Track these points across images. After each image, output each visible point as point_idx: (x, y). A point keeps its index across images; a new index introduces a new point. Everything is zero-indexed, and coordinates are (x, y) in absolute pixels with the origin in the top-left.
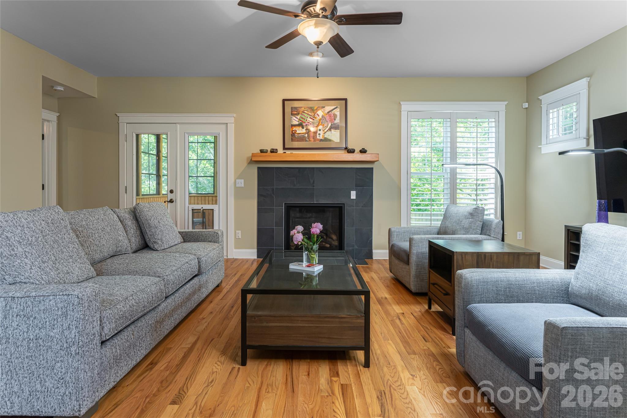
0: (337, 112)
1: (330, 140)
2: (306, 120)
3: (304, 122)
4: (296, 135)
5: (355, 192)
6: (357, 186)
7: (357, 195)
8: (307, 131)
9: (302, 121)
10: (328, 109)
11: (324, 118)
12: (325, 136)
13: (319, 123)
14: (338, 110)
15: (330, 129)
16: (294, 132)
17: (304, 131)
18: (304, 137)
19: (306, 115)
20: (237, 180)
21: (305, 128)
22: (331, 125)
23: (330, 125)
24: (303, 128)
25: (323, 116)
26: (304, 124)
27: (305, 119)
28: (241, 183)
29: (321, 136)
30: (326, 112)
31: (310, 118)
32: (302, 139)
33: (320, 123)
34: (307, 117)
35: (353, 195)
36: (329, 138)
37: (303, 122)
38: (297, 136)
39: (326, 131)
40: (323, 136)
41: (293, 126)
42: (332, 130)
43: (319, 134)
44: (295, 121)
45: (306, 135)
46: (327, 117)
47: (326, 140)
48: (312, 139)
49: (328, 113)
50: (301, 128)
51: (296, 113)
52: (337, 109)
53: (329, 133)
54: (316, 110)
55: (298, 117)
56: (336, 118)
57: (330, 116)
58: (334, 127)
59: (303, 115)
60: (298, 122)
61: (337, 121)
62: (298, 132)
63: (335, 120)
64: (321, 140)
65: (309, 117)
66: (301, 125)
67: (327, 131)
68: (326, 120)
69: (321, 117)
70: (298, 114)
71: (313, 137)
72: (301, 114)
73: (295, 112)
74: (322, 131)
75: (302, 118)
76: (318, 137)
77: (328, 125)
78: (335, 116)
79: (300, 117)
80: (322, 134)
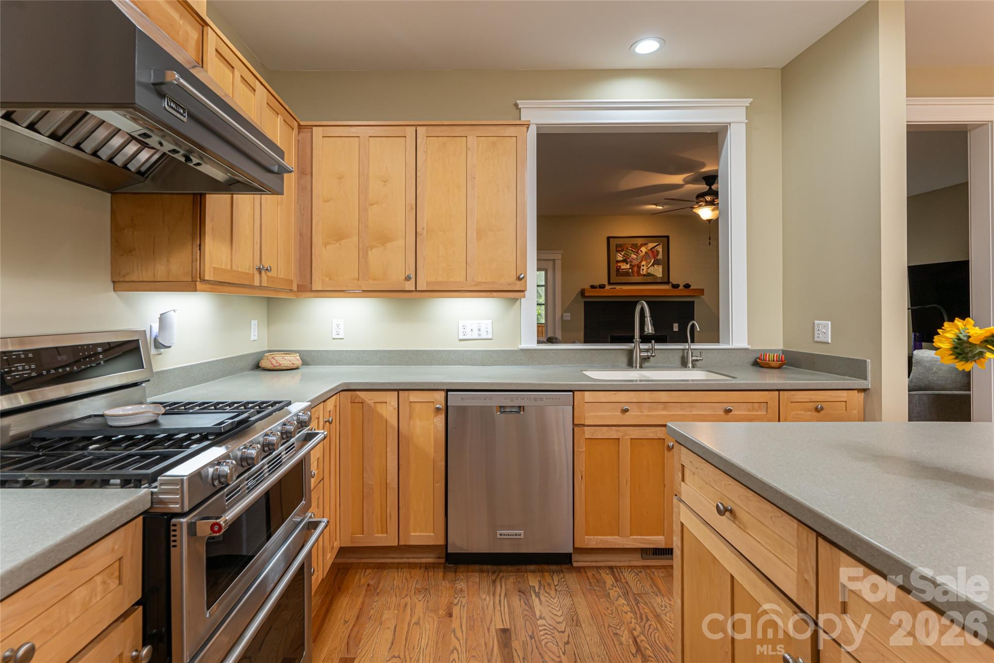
0: (660, 249)
1: (653, 275)
2: (630, 256)
3: (628, 258)
5: (678, 324)
6: (679, 319)
7: (680, 328)
8: (631, 266)
9: (626, 257)
10: (651, 245)
11: (647, 254)
13: (642, 259)
15: (653, 265)
16: (618, 267)
17: (628, 266)
18: (628, 272)
19: (630, 251)
20: (564, 314)
21: (629, 264)
23: (653, 260)
24: (627, 264)
25: (646, 252)
26: (628, 260)
27: (628, 255)
28: (567, 316)
30: (649, 248)
32: (626, 274)
33: (644, 259)
34: (631, 254)
35: (676, 328)
36: (652, 273)
38: (621, 271)
39: (649, 266)
40: (647, 271)
41: (619, 261)
42: (655, 265)
43: (643, 270)
44: (619, 257)
45: (630, 270)
46: (650, 254)
47: (649, 275)
48: (636, 274)
49: (651, 249)
50: (625, 264)
52: (660, 245)
53: (652, 268)
54: (639, 246)
55: (623, 253)
56: (659, 254)
57: (653, 253)
58: (656, 262)
60: (622, 257)
61: (660, 257)
62: (622, 267)
63: (657, 256)
64: (644, 275)
65: (633, 253)
66: (625, 261)
67: (650, 266)
68: (649, 256)
69: (644, 253)
70: (622, 251)
71: (637, 272)
72: (626, 251)
73: (620, 248)
74: (645, 266)
75: (626, 254)
76: (641, 273)
77: (651, 261)
78: (658, 252)
80: (645, 270)
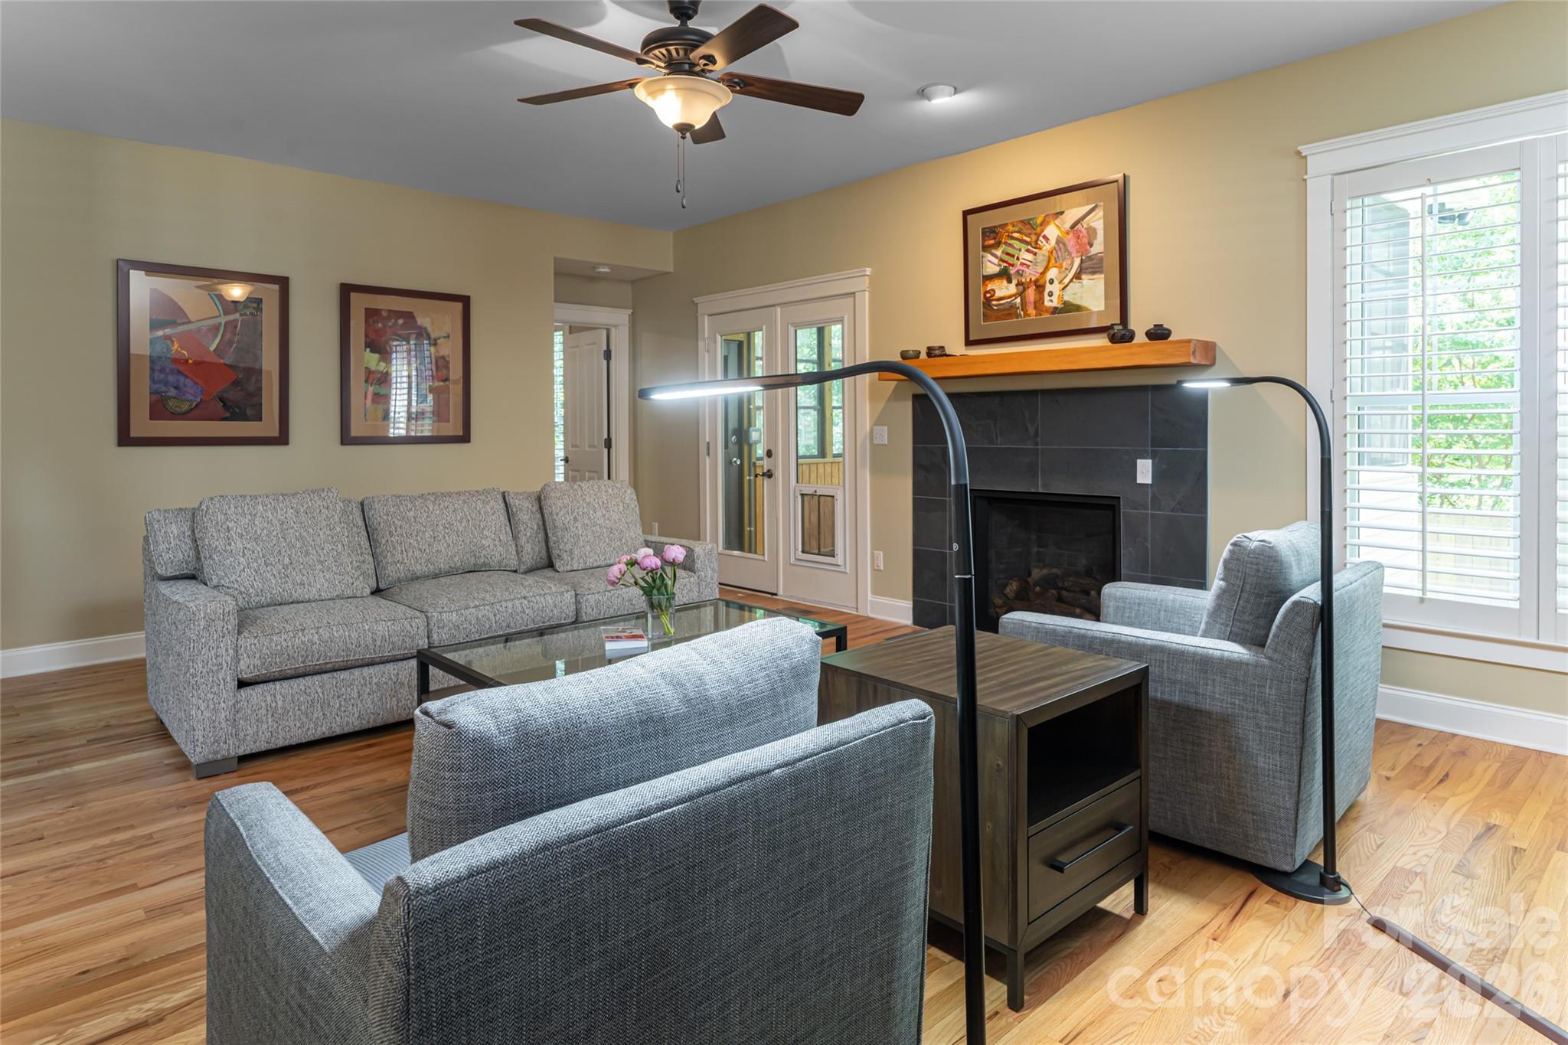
0: (1097, 221)
1: (1078, 308)
2: (1018, 259)
3: (1013, 265)
4: (994, 303)
5: (1150, 461)
6: (1155, 442)
7: (1157, 474)
8: (1021, 287)
9: (1006, 262)
10: (1072, 215)
11: (1061, 245)
12: (1066, 298)
13: (1049, 261)
14: (1099, 213)
15: (1078, 276)
16: (988, 295)
17: (1012, 289)
18: (1012, 306)
19: (1017, 244)
20: (875, 427)
21: (1015, 282)
22: (1082, 261)
23: (1077, 262)
24: (1010, 281)
25: (1058, 241)
26: (1012, 271)
27: (1013, 256)
28: (883, 435)
29: (1055, 298)
30: (1068, 226)
31: (1028, 251)
32: (1009, 312)
33: (1053, 261)
34: (1020, 250)
35: (1144, 471)
36: (1077, 301)
37: (1010, 265)
38: (996, 305)
39: (1067, 281)
40: (1060, 297)
41: (989, 278)
42: (1083, 276)
43: (1051, 294)
44: (991, 266)
45: (1018, 300)
46: (1070, 241)
47: (1068, 308)
48: (1032, 311)
49: (1073, 227)
50: (1005, 282)
51: (992, 242)
52: (1097, 211)
53: (1075, 285)
54: (1041, 225)
55: (999, 253)
56: (1095, 238)
57: (1078, 237)
58: (1090, 266)
59: (1011, 245)
60: (999, 265)
61: (1098, 247)
62: (998, 294)
63: (1091, 245)
64: (1055, 310)
65: (1024, 247)
66: (1004, 275)
67: (1071, 281)
68: (1066, 250)
69: (1053, 242)
70: (998, 245)
71: (1035, 302)
72: (1006, 243)
73: (993, 237)
74: (1056, 282)
75: (1008, 254)
76: (1047, 303)
77: (1072, 264)
78: (1092, 232)
79: (1003, 252)
80: (1056, 293)
